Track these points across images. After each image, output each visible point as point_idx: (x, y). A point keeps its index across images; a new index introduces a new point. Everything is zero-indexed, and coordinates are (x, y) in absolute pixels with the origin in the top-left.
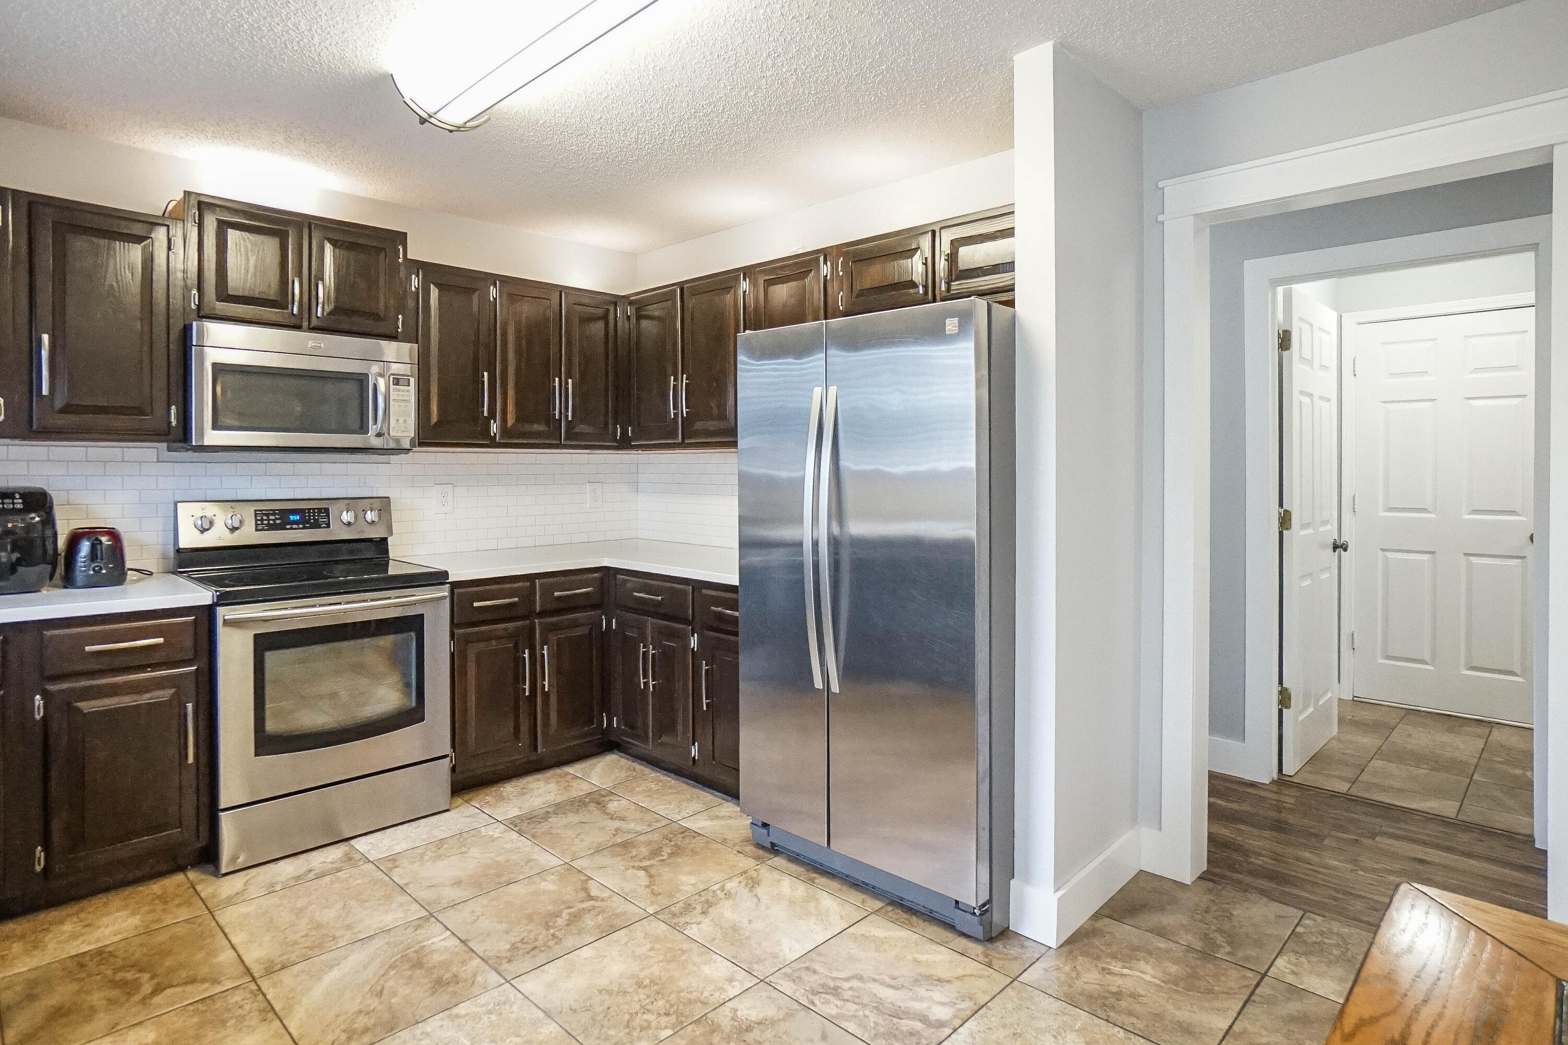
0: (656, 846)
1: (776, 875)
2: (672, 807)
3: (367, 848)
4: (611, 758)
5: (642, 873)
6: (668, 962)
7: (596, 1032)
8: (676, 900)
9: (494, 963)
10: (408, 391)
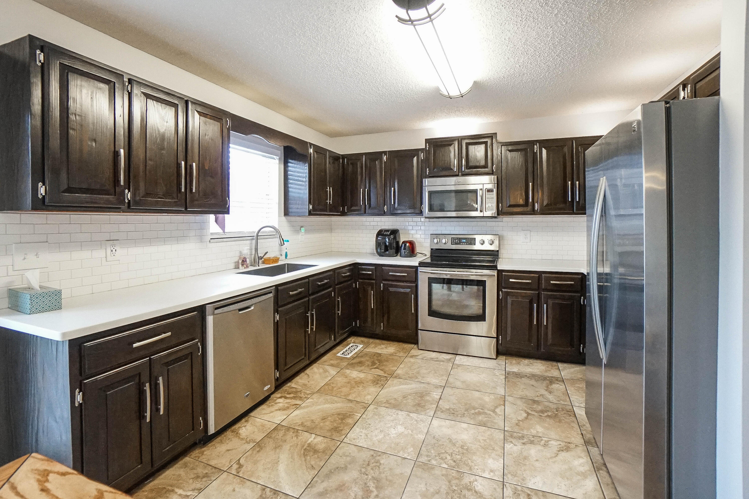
0: (548, 409)
3: (458, 359)
5: (525, 415)
6: (482, 448)
7: (430, 447)
8: (521, 432)
9: (438, 410)
10: (493, 194)
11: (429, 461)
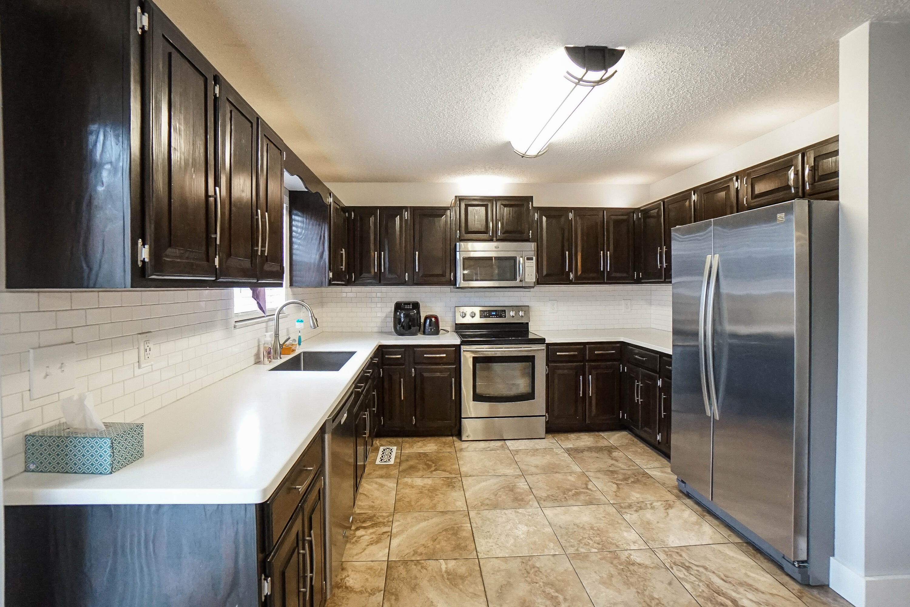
0: (627, 476)
1: (684, 507)
2: (644, 462)
3: (510, 445)
4: (624, 433)
5: (615, 486)
6: (609, 525)
7: (566, 538)
8: (625, 501)
9: (538, 500)
10: (532, 262)
11: (577, 550)
